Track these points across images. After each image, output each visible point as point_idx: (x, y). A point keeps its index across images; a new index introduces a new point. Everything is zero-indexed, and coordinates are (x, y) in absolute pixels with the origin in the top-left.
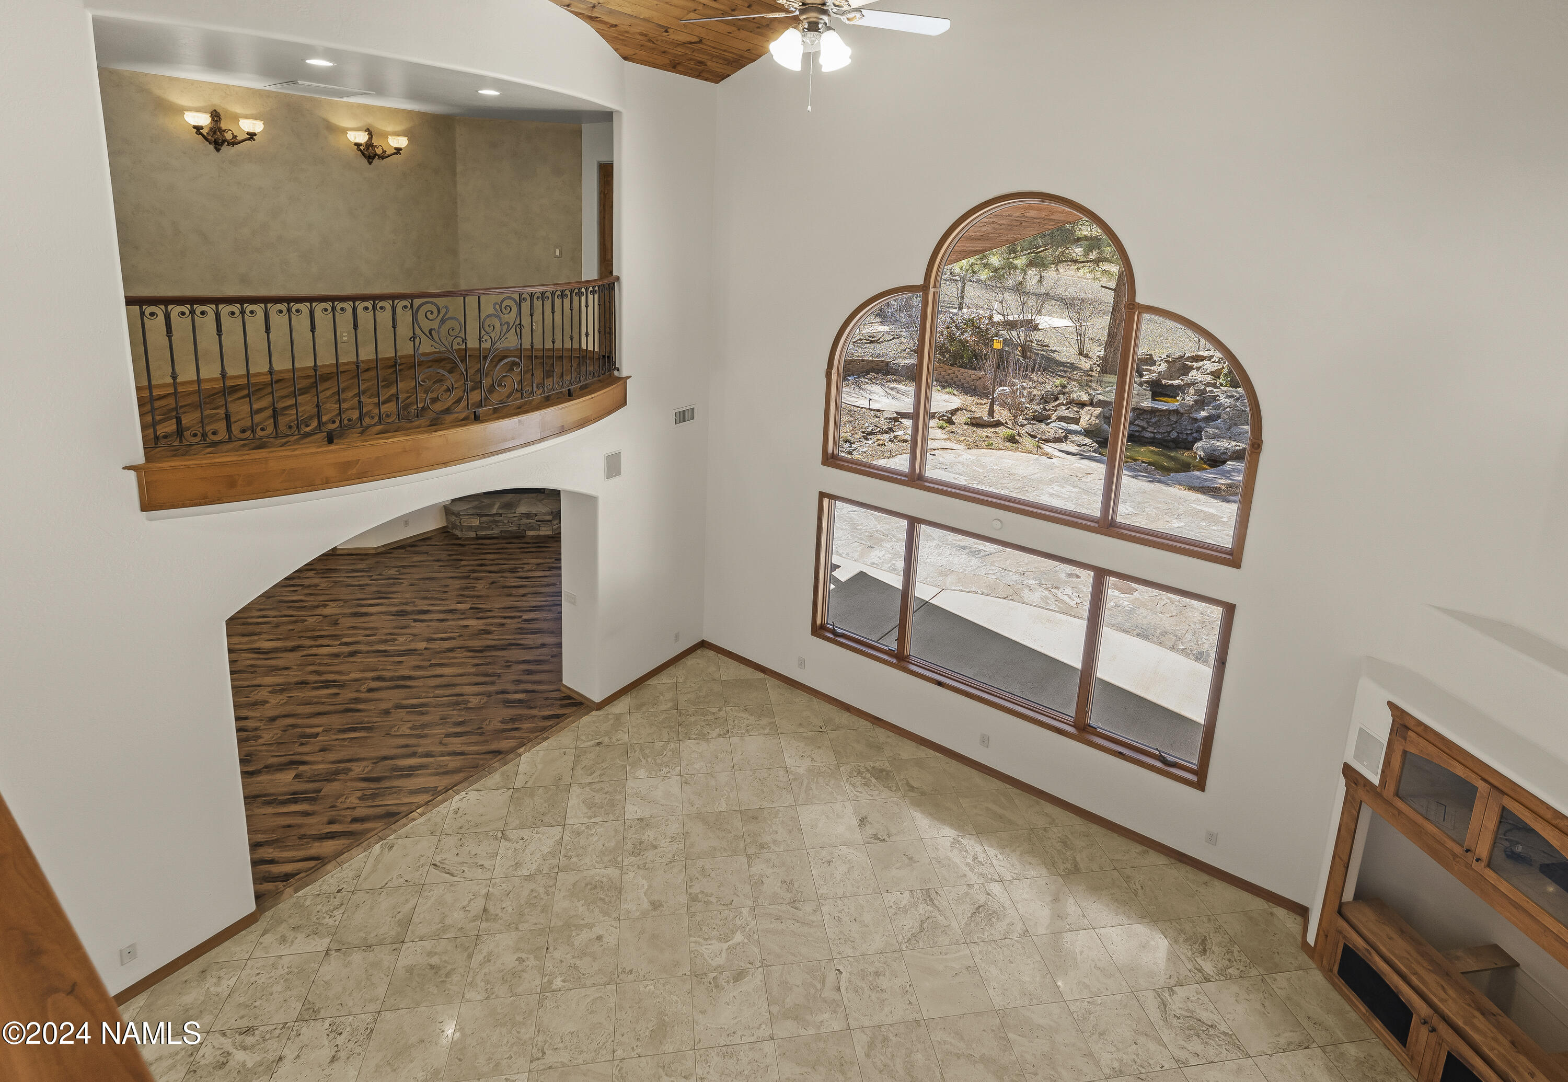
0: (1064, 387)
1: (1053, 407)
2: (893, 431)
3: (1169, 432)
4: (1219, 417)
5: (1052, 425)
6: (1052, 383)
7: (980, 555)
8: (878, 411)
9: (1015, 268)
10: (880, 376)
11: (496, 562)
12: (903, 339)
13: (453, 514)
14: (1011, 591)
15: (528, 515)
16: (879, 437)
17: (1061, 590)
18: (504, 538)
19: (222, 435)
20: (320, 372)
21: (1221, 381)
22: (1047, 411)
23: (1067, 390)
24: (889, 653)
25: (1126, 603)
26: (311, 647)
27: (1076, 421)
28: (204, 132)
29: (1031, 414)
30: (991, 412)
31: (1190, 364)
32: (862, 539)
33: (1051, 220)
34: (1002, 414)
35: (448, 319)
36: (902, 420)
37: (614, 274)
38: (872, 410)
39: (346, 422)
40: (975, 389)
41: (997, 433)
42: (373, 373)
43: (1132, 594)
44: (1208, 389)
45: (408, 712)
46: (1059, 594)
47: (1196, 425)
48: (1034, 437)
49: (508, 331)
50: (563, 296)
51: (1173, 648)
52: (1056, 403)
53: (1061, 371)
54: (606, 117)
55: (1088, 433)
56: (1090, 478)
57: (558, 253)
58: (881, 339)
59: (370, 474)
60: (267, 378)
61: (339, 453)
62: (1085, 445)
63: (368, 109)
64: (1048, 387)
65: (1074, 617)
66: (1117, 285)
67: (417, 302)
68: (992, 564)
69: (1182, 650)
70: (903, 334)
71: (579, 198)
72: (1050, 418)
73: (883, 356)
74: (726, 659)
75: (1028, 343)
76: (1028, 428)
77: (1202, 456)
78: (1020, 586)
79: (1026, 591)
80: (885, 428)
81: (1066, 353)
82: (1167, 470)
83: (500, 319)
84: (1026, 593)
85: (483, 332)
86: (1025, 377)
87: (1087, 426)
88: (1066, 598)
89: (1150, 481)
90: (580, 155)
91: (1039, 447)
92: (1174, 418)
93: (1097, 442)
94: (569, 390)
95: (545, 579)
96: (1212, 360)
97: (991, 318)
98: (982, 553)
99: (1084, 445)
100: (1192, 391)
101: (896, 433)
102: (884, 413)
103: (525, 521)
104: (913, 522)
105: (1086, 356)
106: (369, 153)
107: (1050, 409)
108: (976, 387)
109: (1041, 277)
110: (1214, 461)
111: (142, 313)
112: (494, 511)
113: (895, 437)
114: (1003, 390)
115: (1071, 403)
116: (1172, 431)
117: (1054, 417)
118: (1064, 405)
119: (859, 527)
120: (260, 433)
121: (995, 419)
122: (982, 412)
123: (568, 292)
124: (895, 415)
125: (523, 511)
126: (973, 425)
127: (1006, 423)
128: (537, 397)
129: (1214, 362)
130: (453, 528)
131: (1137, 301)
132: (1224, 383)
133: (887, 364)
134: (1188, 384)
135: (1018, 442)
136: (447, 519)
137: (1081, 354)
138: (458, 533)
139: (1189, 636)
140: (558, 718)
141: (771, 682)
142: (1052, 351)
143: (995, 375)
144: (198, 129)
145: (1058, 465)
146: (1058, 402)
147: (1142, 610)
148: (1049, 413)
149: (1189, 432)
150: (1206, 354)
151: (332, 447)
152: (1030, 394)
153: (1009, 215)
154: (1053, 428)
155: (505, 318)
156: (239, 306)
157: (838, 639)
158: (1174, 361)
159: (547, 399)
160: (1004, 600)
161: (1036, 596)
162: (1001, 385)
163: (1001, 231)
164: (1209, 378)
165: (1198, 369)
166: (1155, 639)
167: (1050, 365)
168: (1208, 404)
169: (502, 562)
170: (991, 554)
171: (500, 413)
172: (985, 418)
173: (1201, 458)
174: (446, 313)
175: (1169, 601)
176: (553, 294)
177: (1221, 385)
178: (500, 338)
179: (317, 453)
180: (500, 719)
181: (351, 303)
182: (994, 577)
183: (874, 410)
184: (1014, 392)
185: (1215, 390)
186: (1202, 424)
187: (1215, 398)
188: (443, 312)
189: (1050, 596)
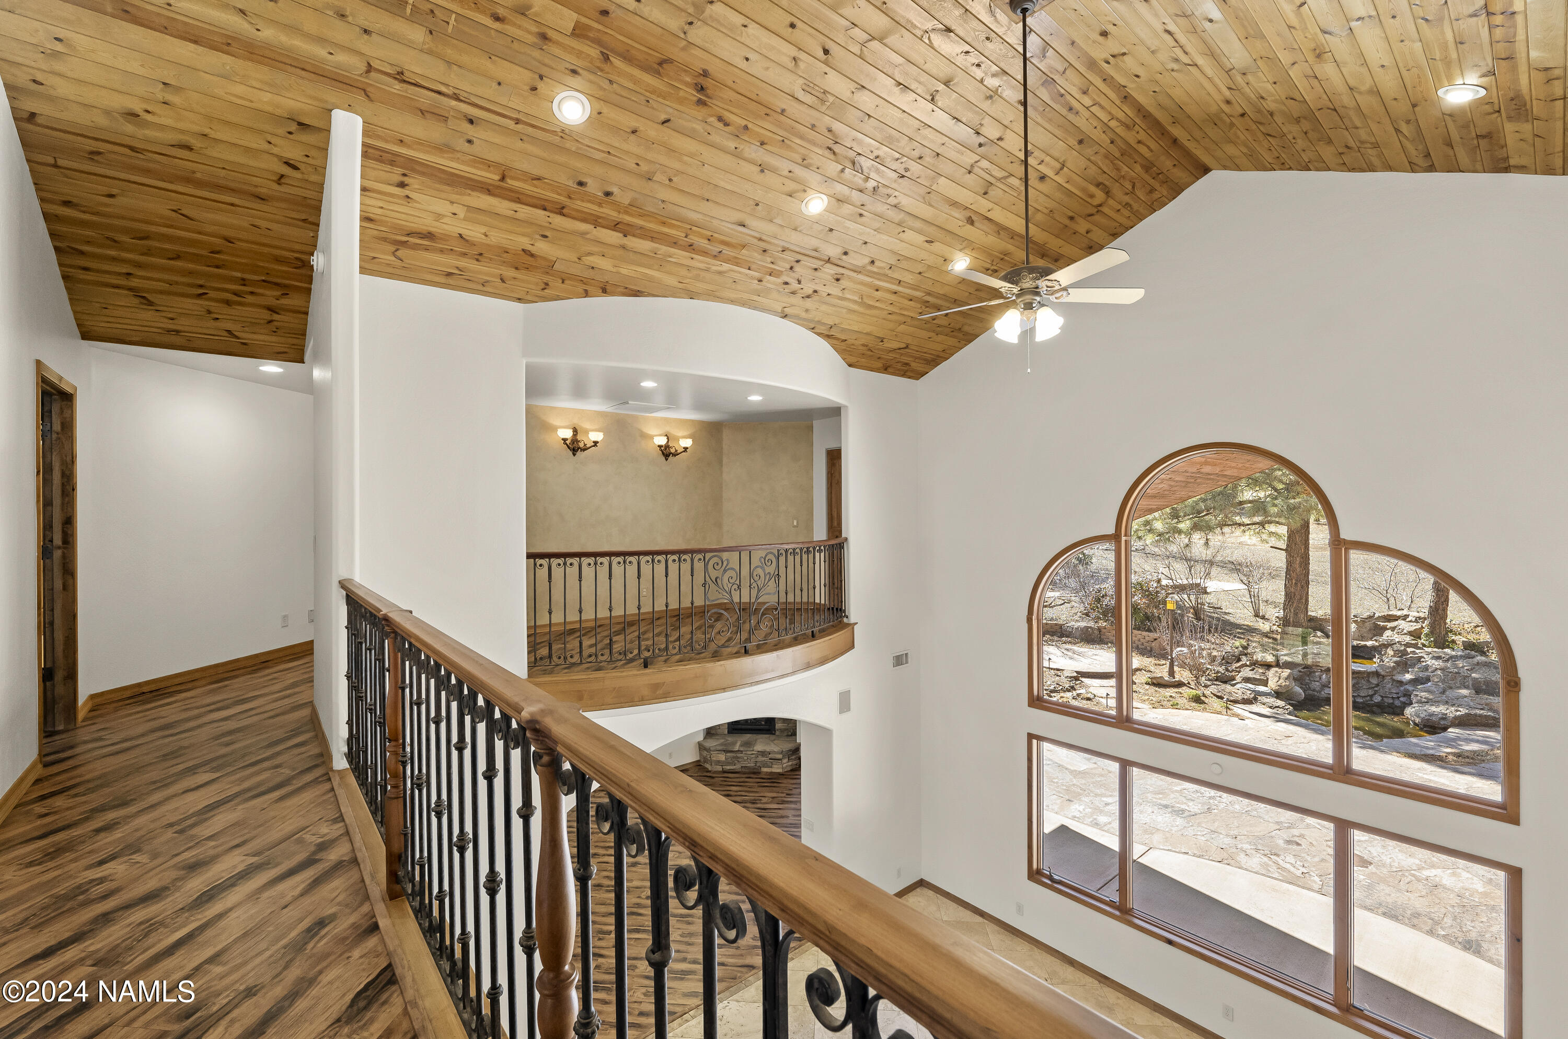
0: (1245, 648)
1: (1236, 668)
2: (1075, 690)
3: (1371, 696)
4: (1428, 680)
5: (1238, 686)
6: (1233, 645)
7: (1184, 815)
8: (1058, 670)
9: (1180, 532)
10: (1056, 638)
11: (739, 793)
12: (1073, 603)
13: (705, 749)
14: (1225, 855)
15: (763, 753)
16: (1062, 694)
17: (1282, 857)
18: (744, 773)
19: (576, 659)
20: (628, 619)
21: (1422, 641)
22: (1231, 672)
23: (1249, 651)
24: (1111, 904)
25: (1362, 877)
26: (604, 855)
27: (1265, 683)
28: (568, 442)
29: (1213, 675)
30: (1172, 673)
31: (1382, 624)
32: (1059, 792)
33: (1225, 476)
34: (1183, 675)
35: (728, 569)
36: (1083, 679)
37: (843, 535)
38: (1052, 669)
39: (657, 651)
40: (1151, 650)
41: (1181, 693)
42: (663, 621)
43: (1367, 867)
44: (1409, 650)
45: (678, 920)
46: (1281, 862)
47: (1402, 689)
48: (1221, 698)
49: (770, 580)
50: (808, 552)
51: (1431, 933)
52: (1238, 664)
53: (1239, 633)
54: (835, 412)
55: (1278, 694)
56: (1290, 741)
57: (795, 524)
58: (1053, 604)
59: (671, 695)
60: (592, 624)
61: (652, 676)
62: (1278, 707)
63: (667, 420)
64: (1228, 649)
65: (1303, 888)
66: (1288, 545)
67: (708, 555)
68: (1199, 825)
69: (1444, 936)
70: (1073, 598)
71: (811, 479)
72: (1234, 679)
73: (1056, 620)
74: (945, 900)
75: (1199, 606)
76: (1213, 689)
77: (1417, 722)
78: (1234, 850)
79: (1242, 855)
80: (1067, 686)
81: (1242, 615)
82: (1378, 737)
83: (764, 570)
84: (1242, 858)
85: (752, 581)
86: (1202, 639)
87: (1277, 688)
88: (1288, 866)
89: (1361, 747)
90: (812, 445)
91: (1227, 708)
92: (1374, 681)
93: (1290, 704)
94: (813, 632)
95: (779, 811)
96: (1408, 620)
97: (1159, 581)
98: (1187, 814)
99: (1276, 707)
100: (1390, 652)
101: (1078, 692)
102: (1064, 672)
103: (760, 759)
104: (1125, 764)
105: (1263, 618)
106: (666, 452)
107: (1233, 670)
108: (1151, 648)
109: (1207, 539)
110: (1433, 727)
111: (535, 564)
112: (737, 748)
113: (1078, 695)
114: (1181, 651)
115: (1254, 664)
116: (1375, 694)
117: (1238, 679)
118: (1247, 666)
119: (1056, 780)
120: (601, 658)
121: (1177, 679)
122: (1162, 672)
123: (811, 549)
124: (1075, 674)
125: (760, 750)
126: (1154, 684)
127: (1189, 683)
128: (788, 637)
129: (1411, 621)
130: (705, 762)
131: (1342, 536)
132: (1427, 643)
133: (1061, 626)
134: (1384, 645)
135: (1203, 703)
136: (701, 755)
137: (1257, 615)
138: (708, 766)
139: (1448, 921)
140: (800, 941)
141: (990, 927)
142: (1226, 613)
143: (1172, 637)
144: (565, 440)
145: (1252, 726)
146: (1241, 663)
147: (1382, 886)
148: (1233, 674)
149: (1395, 696)
150: (1399, 613)
151: (647, 671)
152: (1210, 654)
153: (1186, 472)
154: (1240, 690)
155: (768, 570)
156: (593, 558)
157: (1056, 885)
158: (1364, 621)
159: (796, 639)
160: (1218, 864)
161: (1255, 861)
162: (1178, 646)
163: (1176, 489)
164: (1408, 639)
165: (1393, 629)
166: (1407, 921)
167: (1227, 628)
168: (1413, 666)
169: (743, 793)
170: (1196, 815)
171: (762, 648)
172: (1166, 679)
173: (1415, 724)
174: (727, 565)
175: (1413, 878)
176: (801, 550)
177: (1424, 645)
178: (764, 586)
179: (637, 675)
180: (752, 936)
181: (664, 556)
182: (1203, 838)
183: (1054, 669)
184: (1193, 653)
185: (1417, 651)
186: (1410, 688)
187: (1419, 659)
188: (725, 564)
189: (1270, 863)
